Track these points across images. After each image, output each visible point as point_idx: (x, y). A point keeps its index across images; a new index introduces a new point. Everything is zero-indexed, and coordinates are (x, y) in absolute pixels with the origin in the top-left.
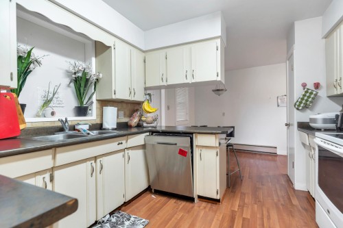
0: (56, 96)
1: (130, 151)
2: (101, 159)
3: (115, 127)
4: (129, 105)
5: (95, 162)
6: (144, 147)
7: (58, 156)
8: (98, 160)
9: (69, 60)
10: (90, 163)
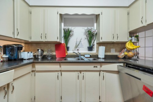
0: (81, 43)
1: (105, 73)
2: (84, 72)
3: (104, 57)
4: (120, 45)
5: (80, 73)
6: (118, 72)
7: (62, 66)
8: (82, 73)
9: (83, 28)
10: (77, 73)
